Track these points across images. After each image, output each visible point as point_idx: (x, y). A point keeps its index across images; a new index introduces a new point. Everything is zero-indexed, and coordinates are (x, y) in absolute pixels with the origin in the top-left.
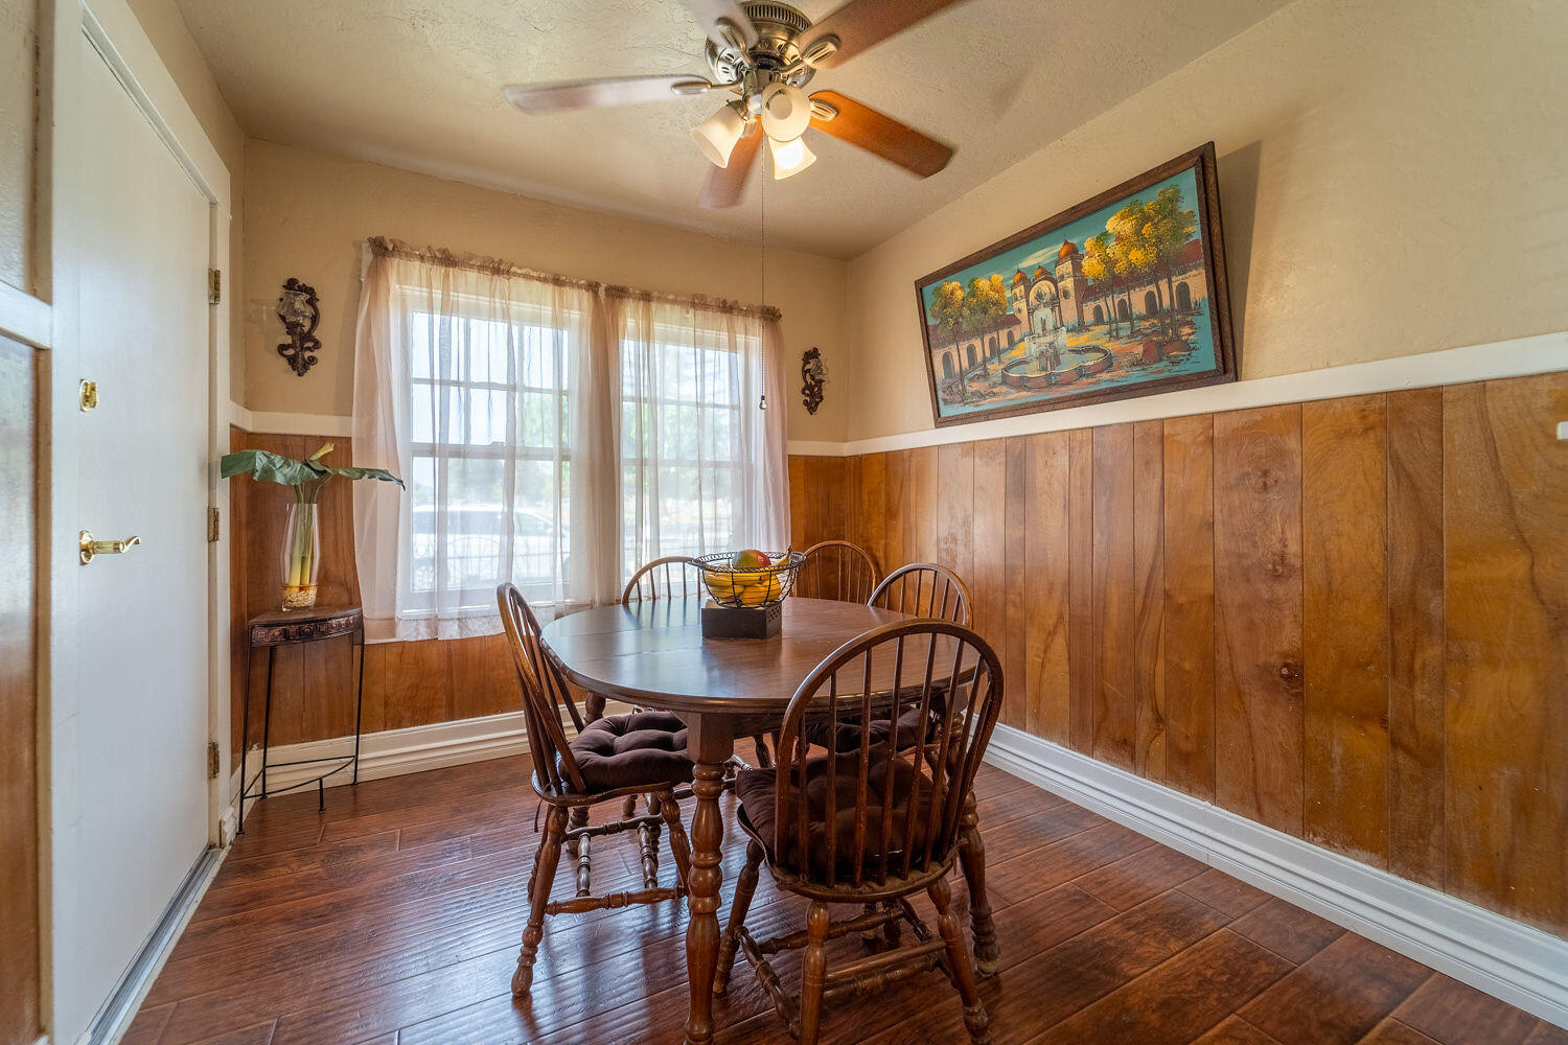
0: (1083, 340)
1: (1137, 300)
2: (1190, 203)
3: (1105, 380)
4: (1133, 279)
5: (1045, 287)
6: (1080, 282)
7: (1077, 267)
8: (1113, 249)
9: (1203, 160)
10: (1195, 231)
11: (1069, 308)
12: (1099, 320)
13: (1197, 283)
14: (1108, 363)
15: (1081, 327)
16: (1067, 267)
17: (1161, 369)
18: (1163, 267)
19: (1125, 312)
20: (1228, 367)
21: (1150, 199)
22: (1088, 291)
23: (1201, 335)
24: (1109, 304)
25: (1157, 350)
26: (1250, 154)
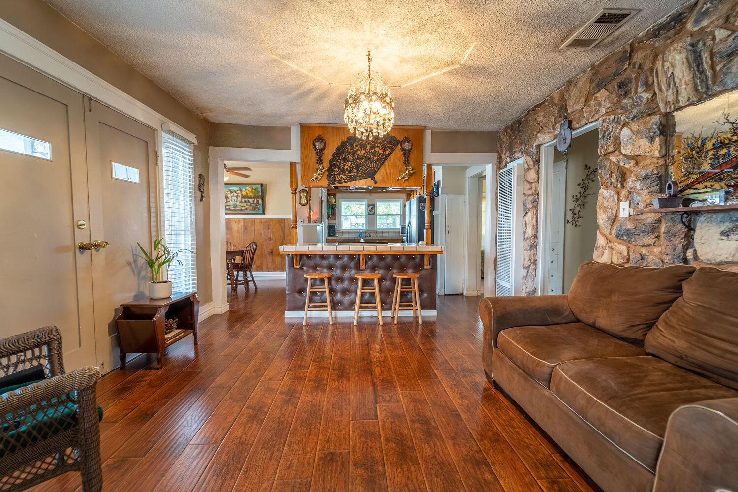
0: (242, 204)
1: (251, 201)
2: (260, 190)
3: (246, 211)
4: (251, 197)
5: (235, 194)
6: (242, 195)
7: (241, 192)
8: (248, 192)
9: (261, 185)
10: (260, 194)
11: (239, 199)
12: (245, 202)
13: (260, 201)
14: (246, 209)
15: (241, 202)
16: (239, 192)
17: (255, 212)
18: (255, 197)
19: (249, 202)
20: (264, 213)
21: (254, 187)
22: (243, 197)
23: (260, 207)
24: (247, 200)
25: (255, 208)
26: (266, 185)
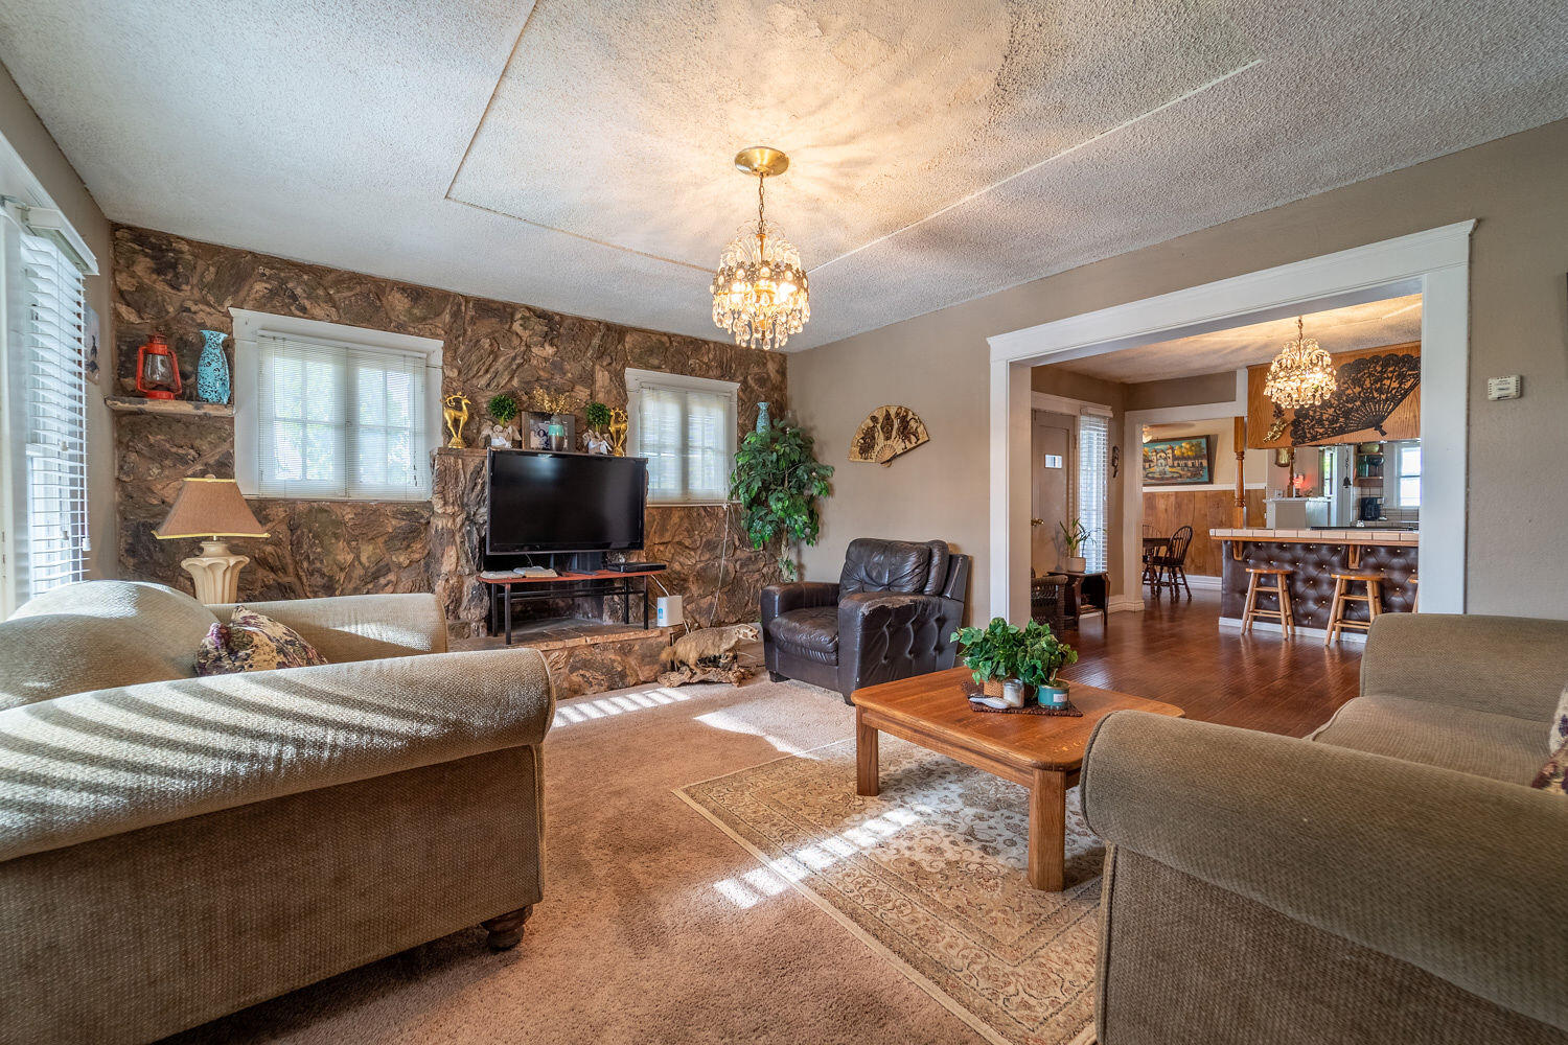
0: (1174, 470)
1: (1190, 463)
2: (1204, 445)
3: (1179, 480)
4: (1189, 458)
5: (1163, 454)
6: (1174, 456)
7: (1173, 452)
8: (1183, 450)
9: (1208, 437)
10: (1205, 452)
11: (1170, 461)
12: (1179, 465)
13: (1205, 463)
14: (1181, 476)
15: (1173, 466)
16: (1170, 451)
17: (1195, 479)
18: (1196, 457)
19: (1186, 465)
20: (1211, 481)
21: (1194, 442)
22: (1175, 458)
23: (1205, 473)
24: (1182, 463)
25: (1194, 475)
26: (1216, 436)
